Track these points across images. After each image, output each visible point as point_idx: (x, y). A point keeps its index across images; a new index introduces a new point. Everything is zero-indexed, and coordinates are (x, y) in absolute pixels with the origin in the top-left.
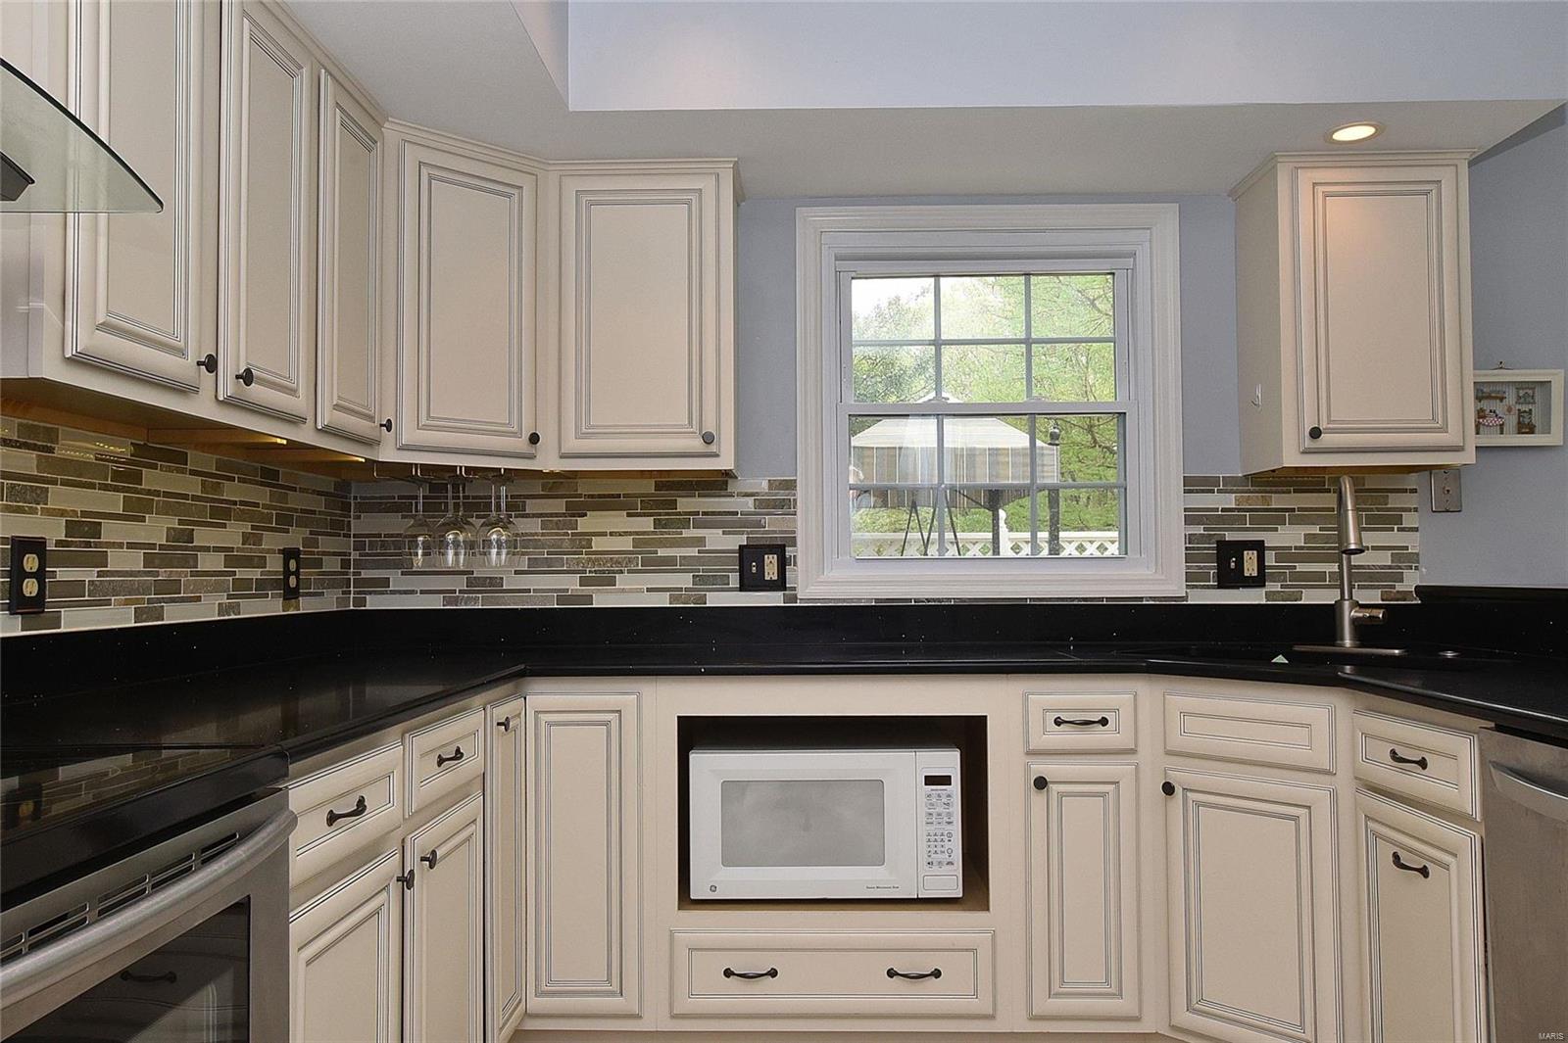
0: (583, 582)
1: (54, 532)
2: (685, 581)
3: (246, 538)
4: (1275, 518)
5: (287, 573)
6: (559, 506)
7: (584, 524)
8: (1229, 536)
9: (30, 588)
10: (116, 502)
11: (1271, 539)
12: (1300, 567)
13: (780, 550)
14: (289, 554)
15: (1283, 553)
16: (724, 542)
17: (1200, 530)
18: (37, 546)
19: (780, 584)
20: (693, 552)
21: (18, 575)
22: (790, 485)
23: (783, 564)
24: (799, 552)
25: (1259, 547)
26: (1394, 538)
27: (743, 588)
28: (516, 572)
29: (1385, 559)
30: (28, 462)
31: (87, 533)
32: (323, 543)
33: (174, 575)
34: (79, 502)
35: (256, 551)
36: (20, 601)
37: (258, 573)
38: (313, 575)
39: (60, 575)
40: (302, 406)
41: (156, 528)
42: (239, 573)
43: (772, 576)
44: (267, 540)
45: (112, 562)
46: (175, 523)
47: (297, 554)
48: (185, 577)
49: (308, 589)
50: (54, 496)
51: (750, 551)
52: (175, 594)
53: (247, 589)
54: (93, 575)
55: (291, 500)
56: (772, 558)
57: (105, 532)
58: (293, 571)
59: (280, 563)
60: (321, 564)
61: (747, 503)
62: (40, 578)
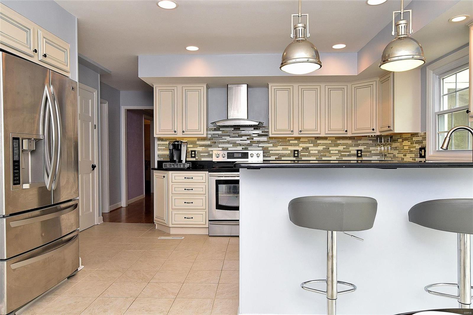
0: (404, 155)
1: (300, 149)
2: (413, 155)
3: (344, 148)
5: (358, 153)
6: (401, 140)
7: (403, 144)
9: (296, 155)
10: (312, 145)
13: (424, 148)
14: (358, 151)
16: (418, 146)
18: (298, 151)
19: (424, 157)
20: (414, 149)
21: (294, 154)
22: (425, 133)
23: (425, 151)
24: (427, 149)
28: (398, 153)
30: (296, 142)
31: (306, 149)
32: (371, 148)
33: (325, 154)
34: (305, 145)
35: (347, 150)
36: (294, 156)
37: (348, 153)
38: (368, 154)
39: (302, 154)
40: (319, 132)
41: (321, 148)
42: (342, 153)
43: (423, 155)
44: (351, 148)
45: (311, 152)
46: (325, 147)
47: (361, 150)
48: (327, 154)
49: (366, 156)
50: (300, 145)
51: (421, 149)
52: (325, 156)
53: (345, 156)
54: (308, 154)
55: (359, 142)
56: (423, 151)
57: (310, 149)
58: (359, 153)
59: (356, 152)
60: (371, 152)
61: (420, 139)
62: (298, 154)
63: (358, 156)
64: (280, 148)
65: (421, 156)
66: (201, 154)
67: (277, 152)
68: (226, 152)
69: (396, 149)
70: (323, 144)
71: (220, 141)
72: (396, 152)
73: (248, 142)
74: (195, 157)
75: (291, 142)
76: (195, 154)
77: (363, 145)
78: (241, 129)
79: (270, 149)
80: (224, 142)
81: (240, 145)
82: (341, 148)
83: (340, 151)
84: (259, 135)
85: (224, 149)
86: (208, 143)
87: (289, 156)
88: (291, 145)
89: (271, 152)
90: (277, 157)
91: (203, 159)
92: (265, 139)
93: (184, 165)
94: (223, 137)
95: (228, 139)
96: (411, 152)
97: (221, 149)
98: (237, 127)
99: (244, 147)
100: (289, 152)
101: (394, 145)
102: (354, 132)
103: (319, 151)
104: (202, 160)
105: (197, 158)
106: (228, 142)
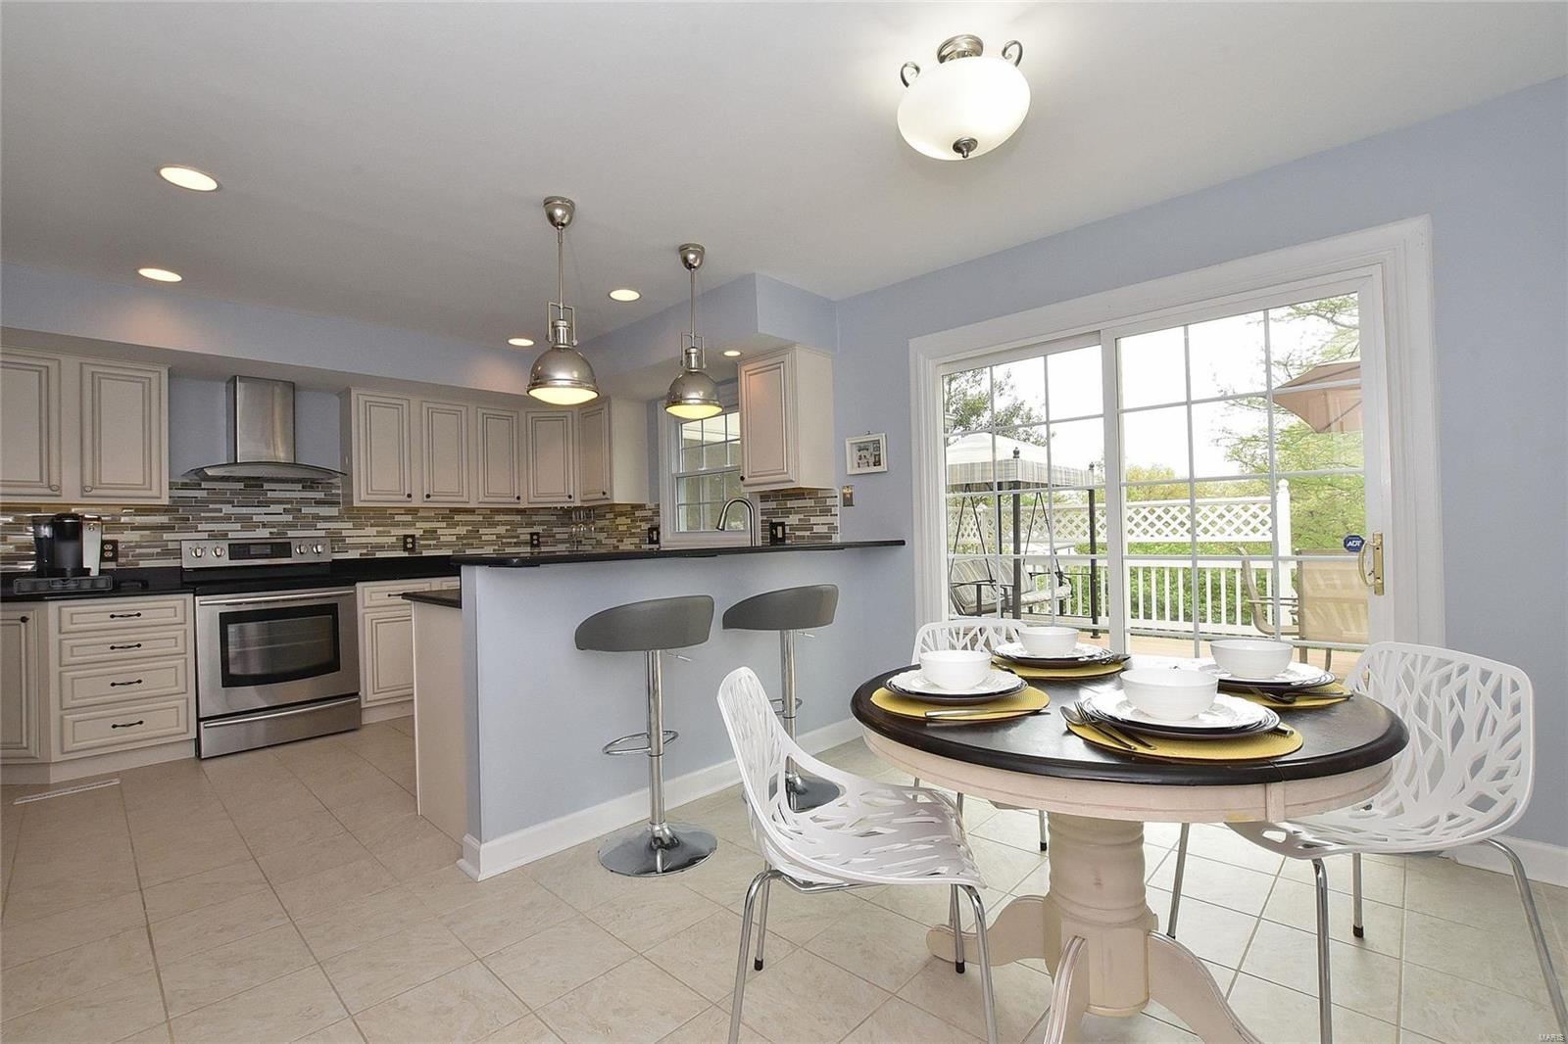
0: (618, 541)
1: (418, 533)
2: (637, 540)
3: (507, 530)
4: (788, 512)
5: (532, 540)
6: (611, 516)
7: (618, 521)
8: (774, 520)
9: (410, 546)
10: (444, 525)
11: (787, 521)
12: (797, 533)
13: (657, 529)
14: (532, 534)
15: (793, 528)
16: (645, 526)
17: (765, 518)
18: (413, 536)
19: (657, 542)
20: (639, 530)
21: (405, 543)
22: (659, 505)
23: (658, 533)
24: (661, 530)
25: (782, 524)
26: (828, 519)
27: (649, 543)
28: (606, 538)
29: (824, 529)
30: (409, 518)
31: (431, 533)
32: (555, 530)
33: (470, 541)
34: (428, 525)
35: (514, 534)
36: (405, 549)
37: (515, 540)
38: (550, 540)
39: (422, 542)
40: (465, 499)
41: (462, 530)
42: (504, 540)
43: (655, 538)
44: (519, 531)
45: (442, 539)
46: (470, 528)
47: (537, 534)
48: (475, 542)
49: (546, 544)
50: (418, 525)
51: (651, 530)
52: (470, 545)
53: (509, 544)
54: (435, 542)
55: (534, 518)
56: (655, 532)
57: (439, 532)
58: (535, 541)
59: (529, 537)
60: (554, 536)
61: (649, 513)
62: (413, 543)
63: (533, 546)
64: (373, 531)
65: (652, 542)
66: (138, 551)
67: (364, 540)
68: (225, 545)
69: (602, 530)
70: (466, 524)
71: (202, 514)
72: (602, 536)
73: (289, 518)
74: (114, 559)
75: (397, 518)
76: (115, 550)
77: (541, 523)
78: (266, 486)
79: (344, 533)
80: (213, 518)
81: (264, 526)
82: (501, 530)
83: (499, 536)
84: (319, 503)
85: (213, 536)
86: (163, 519)
87: (392, 548)
88: (396, 525)
89: (348, 541)
90: (365, 551)
91: (143, 564)
92: (334, 511)
93: (94, 580)
94: (211, 506)
95: (227, 509)
96: (632, 535)
97: (205, 535)
98: (254, 483)
99: (275, 530)
100: (394, 539)
101: (600, 523)
102: (532, 499)
103: (459, 537)
104: (140, 566)
105: (121, 560)
106: (227, 519)
